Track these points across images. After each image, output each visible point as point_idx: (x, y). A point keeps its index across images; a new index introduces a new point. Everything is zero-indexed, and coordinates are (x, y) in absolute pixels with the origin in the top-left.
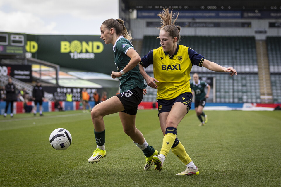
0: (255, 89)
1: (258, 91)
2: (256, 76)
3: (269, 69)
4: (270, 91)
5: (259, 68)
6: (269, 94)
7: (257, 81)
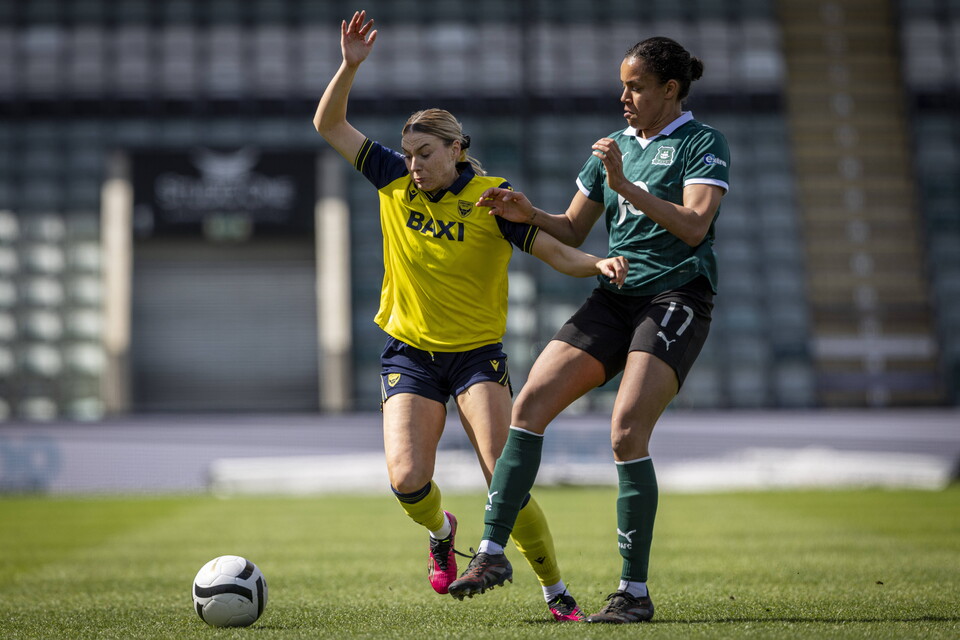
0: (760, 268)
1: (784, 282)
2: (765, 126)
3: (896, 51)
4: (906, 284)
5: (787, 49)
6: (897, 317)
7: (775, 184)
